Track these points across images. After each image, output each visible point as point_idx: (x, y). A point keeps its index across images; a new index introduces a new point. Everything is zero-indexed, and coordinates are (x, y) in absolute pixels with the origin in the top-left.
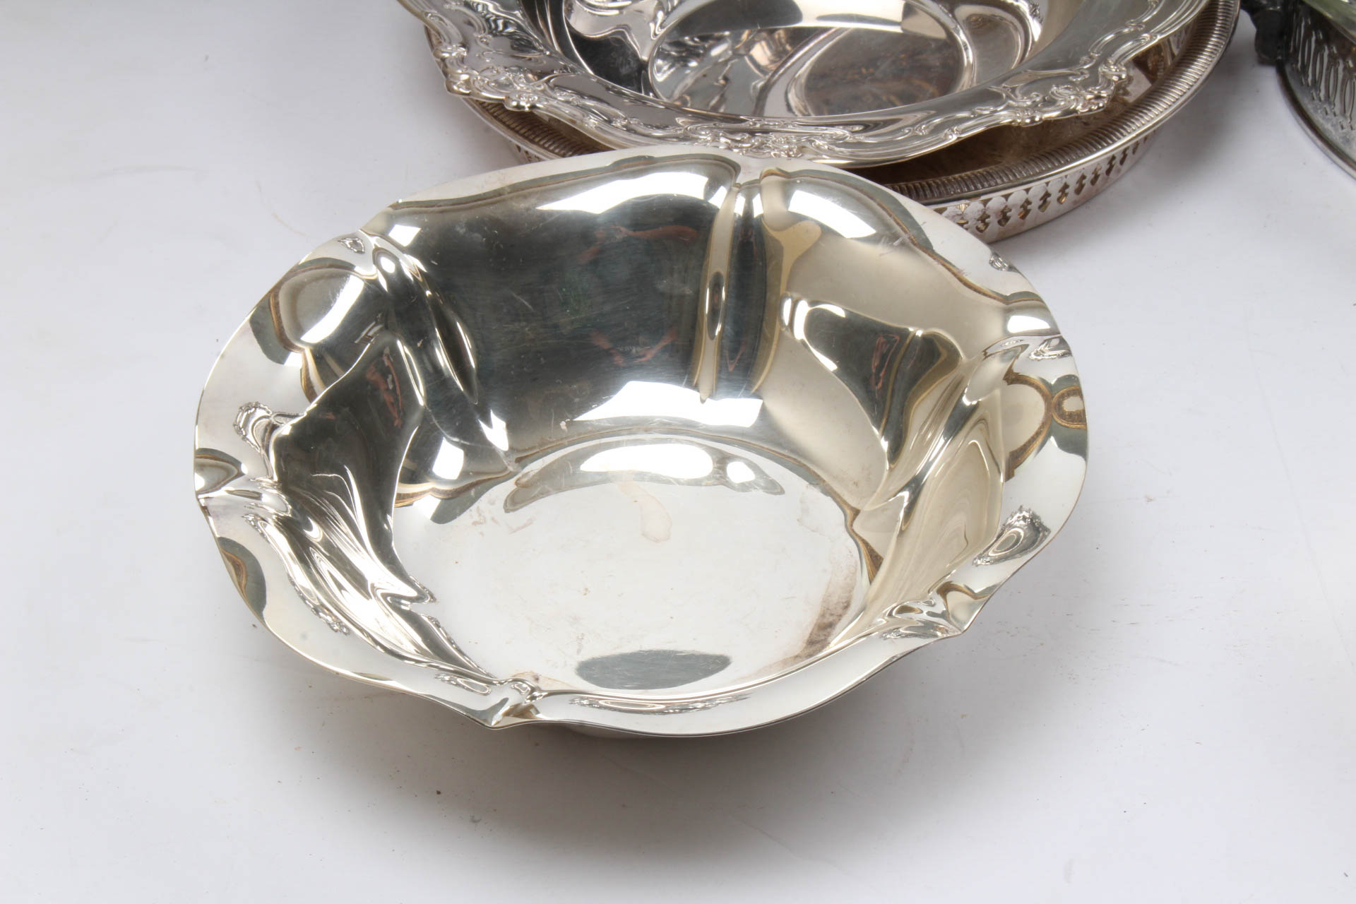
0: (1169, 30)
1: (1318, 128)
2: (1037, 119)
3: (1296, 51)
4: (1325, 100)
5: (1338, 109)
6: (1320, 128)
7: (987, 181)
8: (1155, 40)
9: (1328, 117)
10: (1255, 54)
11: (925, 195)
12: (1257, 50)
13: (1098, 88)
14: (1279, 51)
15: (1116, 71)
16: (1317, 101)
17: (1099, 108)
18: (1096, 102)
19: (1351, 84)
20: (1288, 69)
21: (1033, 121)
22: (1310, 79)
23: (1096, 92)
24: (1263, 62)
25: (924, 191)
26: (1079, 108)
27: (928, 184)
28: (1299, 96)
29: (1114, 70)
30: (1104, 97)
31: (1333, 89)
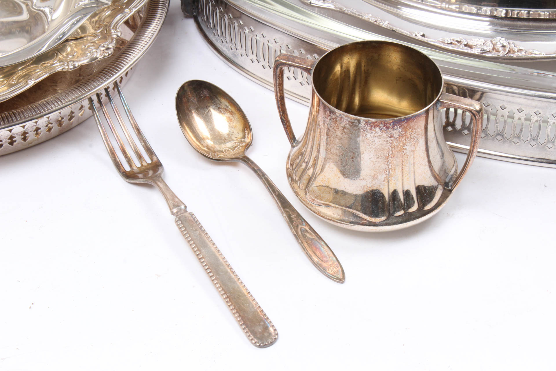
0: (139, 5)
1: (219, 50)
2: (76, 66)
3: (202, 10)
4: (221, 35)
5: (228, 39)
6: (220, 49)
7: (46, 107)
8: (132, 12)
9: (224, 44)
10: (182, 13)
11: (12, 120)
12: (183, 11)
13: (106, 43)
14: (194, 11)
15: (115, 32)
16: (217, 36)
17: (109, 55)
18: (106, 51)
19: (233, 26)
20: (200, 19)
21: (75, 67)
22: (212, 25)
23: (106, 46)
24: (187, 17)
25: (11, 117)
26: (98, 56)
27: (13, 113)
28: (207, 34)
29: (114, 32)
30: (111, 48)
31: (224, 29)
